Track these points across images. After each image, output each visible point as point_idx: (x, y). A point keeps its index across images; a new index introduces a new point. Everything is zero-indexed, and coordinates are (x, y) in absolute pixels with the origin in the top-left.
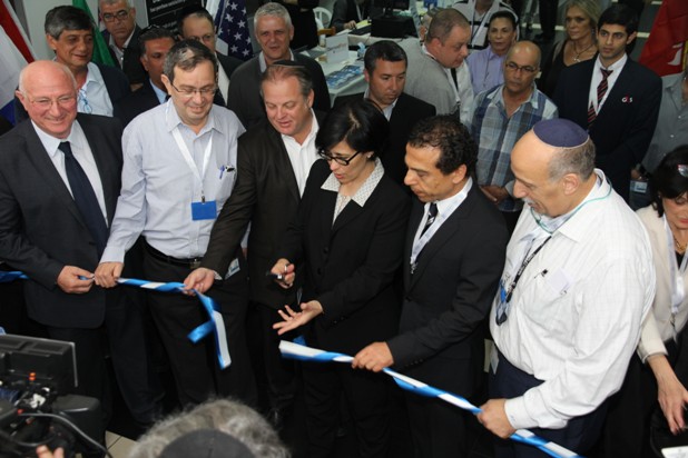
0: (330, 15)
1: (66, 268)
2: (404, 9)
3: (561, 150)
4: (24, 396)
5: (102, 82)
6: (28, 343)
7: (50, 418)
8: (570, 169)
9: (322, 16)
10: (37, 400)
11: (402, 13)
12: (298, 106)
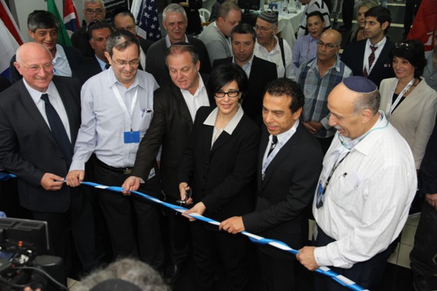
0: (209, 13)
1: (46, 174)
2: (256, 10)
3: (361, 94)
4: (15, 256)
5: (65, 57)
6: (17, 223)
7: (32, 270)
8: (367, 106)
9: (204, 14)
10: (24, 259)
11: (255, 12)
12: (190, 71)
